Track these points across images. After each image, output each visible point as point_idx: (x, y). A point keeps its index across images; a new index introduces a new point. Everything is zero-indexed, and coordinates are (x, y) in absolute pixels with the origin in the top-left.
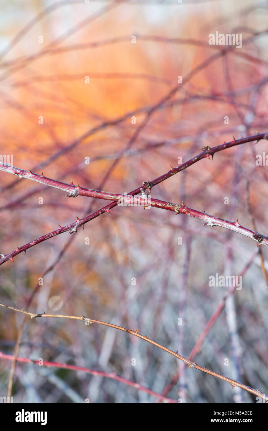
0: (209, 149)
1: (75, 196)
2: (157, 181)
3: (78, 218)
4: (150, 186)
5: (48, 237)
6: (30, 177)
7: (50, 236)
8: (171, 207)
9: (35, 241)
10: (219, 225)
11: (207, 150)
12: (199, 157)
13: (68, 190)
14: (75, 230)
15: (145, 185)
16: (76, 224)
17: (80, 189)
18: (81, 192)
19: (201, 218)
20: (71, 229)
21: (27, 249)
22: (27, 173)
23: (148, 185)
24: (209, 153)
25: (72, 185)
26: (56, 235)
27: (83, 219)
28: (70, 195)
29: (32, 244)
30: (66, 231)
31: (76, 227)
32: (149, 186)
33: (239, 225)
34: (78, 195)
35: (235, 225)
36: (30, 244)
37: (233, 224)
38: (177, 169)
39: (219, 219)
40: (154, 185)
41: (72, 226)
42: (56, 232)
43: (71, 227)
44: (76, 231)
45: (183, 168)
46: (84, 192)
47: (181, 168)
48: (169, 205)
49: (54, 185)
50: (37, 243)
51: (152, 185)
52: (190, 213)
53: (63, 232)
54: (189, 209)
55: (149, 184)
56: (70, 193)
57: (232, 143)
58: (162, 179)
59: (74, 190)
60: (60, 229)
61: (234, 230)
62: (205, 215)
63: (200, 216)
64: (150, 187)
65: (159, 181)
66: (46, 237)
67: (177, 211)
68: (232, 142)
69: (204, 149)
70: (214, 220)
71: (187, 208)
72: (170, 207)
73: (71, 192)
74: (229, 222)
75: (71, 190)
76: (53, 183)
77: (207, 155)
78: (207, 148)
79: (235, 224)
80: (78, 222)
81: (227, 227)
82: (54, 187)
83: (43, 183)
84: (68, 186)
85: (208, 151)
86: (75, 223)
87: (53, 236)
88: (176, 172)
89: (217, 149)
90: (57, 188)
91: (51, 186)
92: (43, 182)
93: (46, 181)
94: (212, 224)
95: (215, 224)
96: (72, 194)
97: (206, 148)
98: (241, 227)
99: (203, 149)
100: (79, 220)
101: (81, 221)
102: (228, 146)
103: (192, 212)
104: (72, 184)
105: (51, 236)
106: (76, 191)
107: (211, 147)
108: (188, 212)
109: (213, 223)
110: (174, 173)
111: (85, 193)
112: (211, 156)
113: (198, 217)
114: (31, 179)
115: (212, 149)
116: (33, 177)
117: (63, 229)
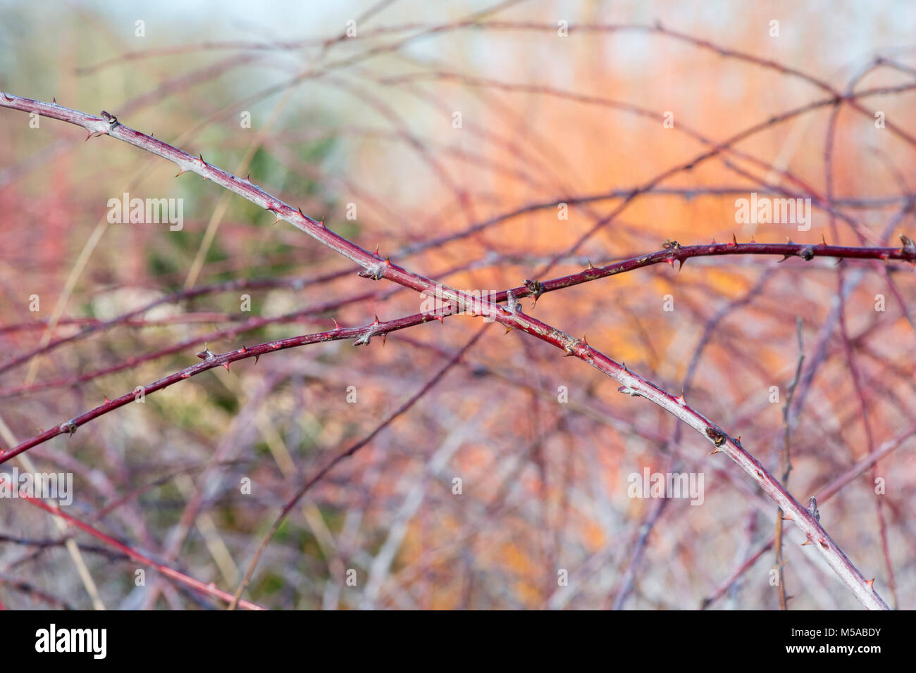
0: (676, 247)
1: (376, 278)
2: (554, 285)
3: (377, 317)
4: (538, 290)
5: (309, 341)
6: (297, 222)
7: (313, 341)
8: (559, 339)
9: (281, 343)
10: (645, 394)
11: (673, 248)
12: (653, 257)
13: (366, 264)
14: (365, 341)
15: (527, 285)
16: (371, 328)
17: (389, 266)
18: (390, 272)
19: (612, 374)
20: (359, 336)
21: (261, 353)
22: (293, 213)
23: (532, 288)
24: (674, 254)
25: (376, 256)
26: (326, 340)
27: (387, 323)
28: (367, 273)
29: (274, 347)
30: (347, 338)
31: (368, 334)
32: (534, 290)
33: (685, 404)
34: (383, 277)
35: (677, 403)
36: (271, 345)
37: (673, 398)
38: (601, 270)
39: (647, 383)
40: (545, 290)
41: (362, 332)
42: (327, 335)
43: (360, 332)
44: (368, 343)
45: (613, 271)
46: (396, 274)
47: (610, 271)
48: (556, 334)
49: (341, 248)
50: (283, 347)
51: (541, 290)
52: (593, 359)
53: (341, 338)
54: (594, 352)
55: (536, 286)
56: (366, 270)
57: (729, 247)
58: (566, 283)
59: (376, 266)
60: (336, 332)
61: (672, 411)
62: (621, 369)
63: (612, 368)
64: (536, 292)
65: (558, 285)
66: (305, 340)
67: (569, 350)
68: (730, 244)
69: (667, 246)
70: (636, 383)
71: (590, 349)
72: (556, 340)
73: (370, 269)
74: (666, 394)
75: (371, 263)
76: (339, 244)
77: (671, 258)
78: (674, 244)
79: (677, 400)
80: (376, 325)
81: (660, 403)
82: (340, 251)
83: (319, 239)
84: (368, 254)
85: (674, 251)
86: (369, 327)
87: (319, 341)
88: (598, 276)
89: (693, 251)
90: (346, 254)
91: (335, 248)
92: (321, 237)
93: (326, 235)
94: (633, 391)
95: (637, 392)
96: (371, 272)
97: (672, 243)
98: (686, 407)
99: (666, 244)
100: (379, 323)
101: (383, 325)
102: (719, 250)
103: (597, 359)
104: (377, 253)
105: (315, 339)
106: (381, 268)
107: (682, 245)
108: (589, 356)
109: (634, 388)
110: (592, 277)
111: (397, 277)
112: (677, 262)
113: (608, 370)
114: (298, 226)
115: (683, 248)
116: (302, 223)
117: (342, 332)
